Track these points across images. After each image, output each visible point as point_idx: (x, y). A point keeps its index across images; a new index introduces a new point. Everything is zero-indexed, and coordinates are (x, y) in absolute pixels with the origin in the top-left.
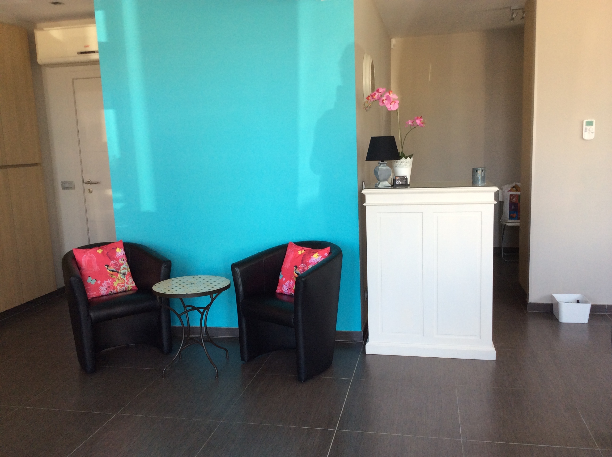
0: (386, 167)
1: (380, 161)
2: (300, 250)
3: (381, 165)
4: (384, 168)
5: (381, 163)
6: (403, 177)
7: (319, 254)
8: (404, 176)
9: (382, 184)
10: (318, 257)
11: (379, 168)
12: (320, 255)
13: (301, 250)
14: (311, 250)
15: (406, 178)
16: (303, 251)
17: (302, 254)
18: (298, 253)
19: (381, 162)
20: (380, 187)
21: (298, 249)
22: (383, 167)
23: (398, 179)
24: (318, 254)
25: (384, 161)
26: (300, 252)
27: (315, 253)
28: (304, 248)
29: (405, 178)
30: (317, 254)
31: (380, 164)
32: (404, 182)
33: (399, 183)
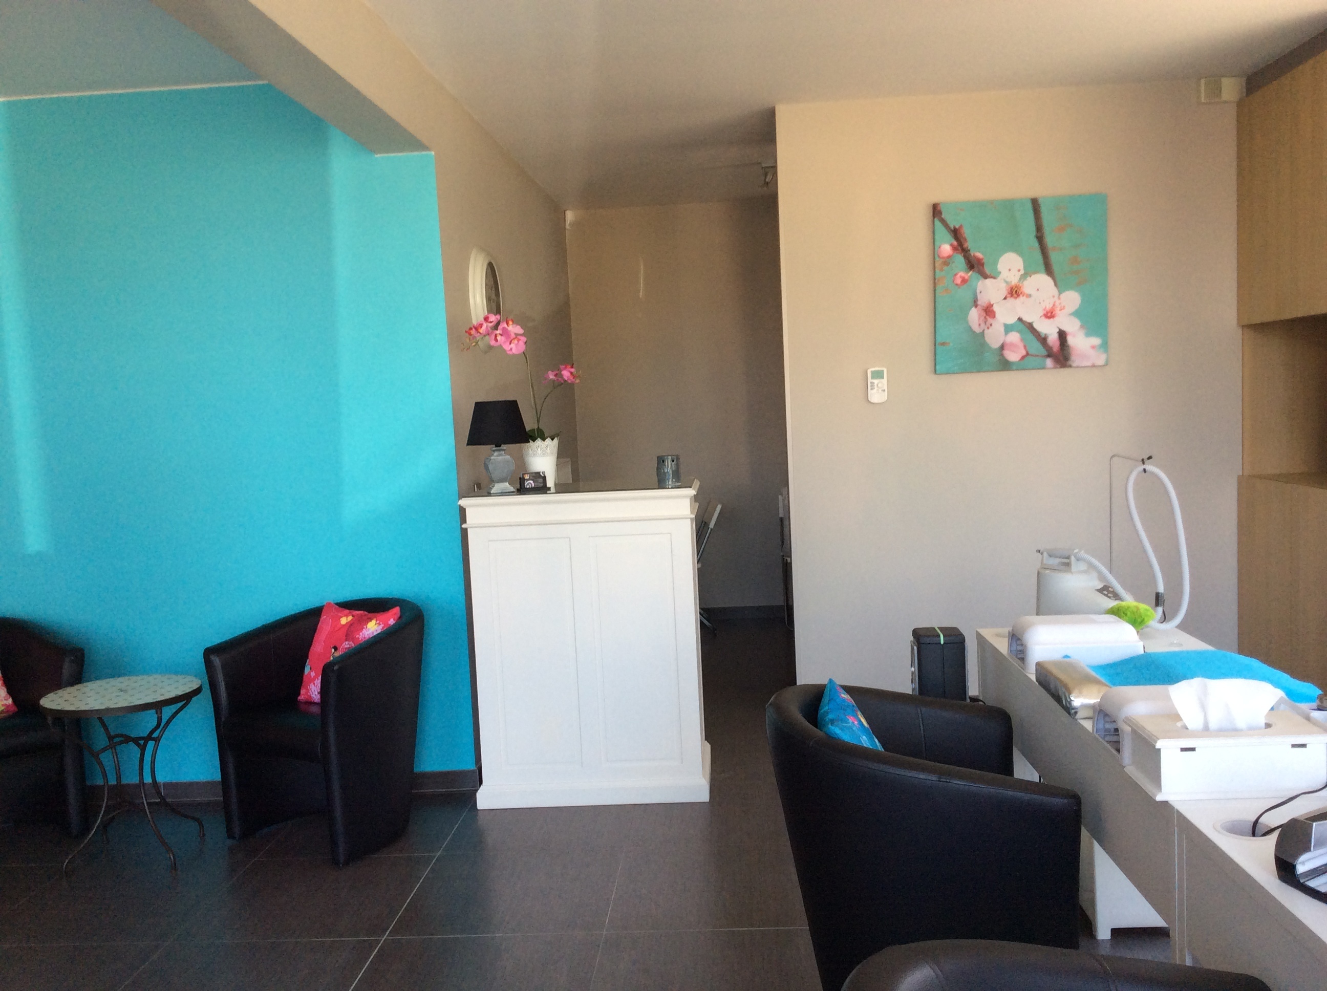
0: (504, 457)
1: (494, 446)
2: (345, 616)
3: (496, 454)
4: (500, 458)
5: (494, 449)
6: (538, 475)
7: (378, 622)
8: (540, 473)
9: (497, 488)
10: (376, 627)
11: (492, 458)
12: (381, 623)
13: (347, 616)
14: (365, 615)
15: (543, 475)
16: (350, 618)
17: (347, 623)
18: (340, 621)
19: (496, 446)
20: (493, 493)
21: (340, 614)
22: (497, 456)
23: (528, 478)
24: (376, 621)
25: (500, 446)
26: (344, 621)
27: (370, 619)
28: (352, 611)
29: (541, 475)
30: (374, 622)
31: (494, 451)
32: (540, 483)
33: (530, 485)
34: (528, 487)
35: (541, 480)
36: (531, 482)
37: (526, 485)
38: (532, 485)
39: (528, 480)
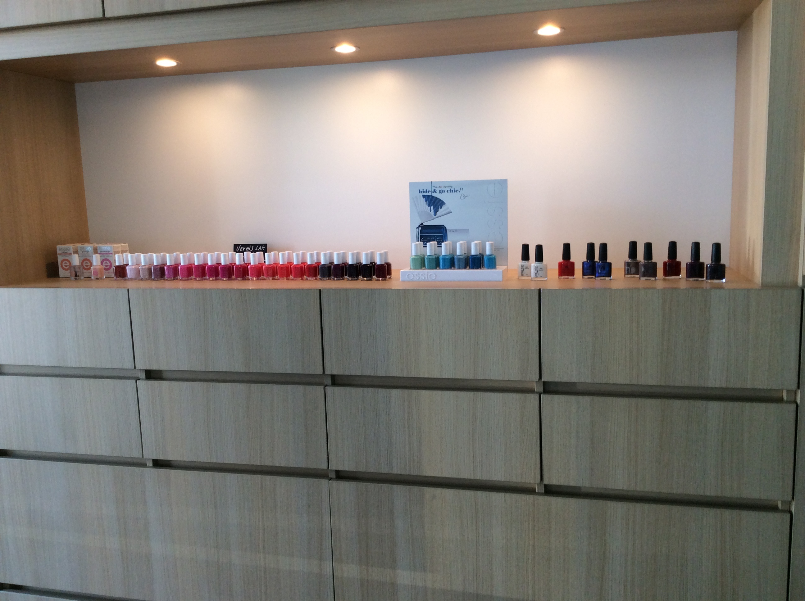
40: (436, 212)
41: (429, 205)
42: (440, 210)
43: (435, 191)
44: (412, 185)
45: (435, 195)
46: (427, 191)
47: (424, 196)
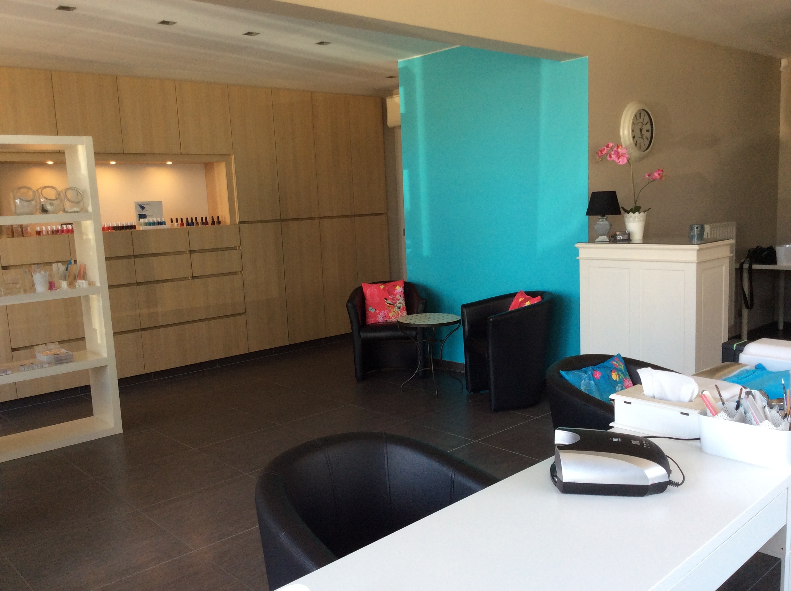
0: (604, 222)
4: (602, 222)
6: (624, 233)
8: (629, 232)
9: (599, 239)
11: (598, 222)
12: (532, 302)
14: (530, 298)
16: (523, 299)
17: (521, 301)
19: (601, 216)
20: (598, 242)
21: (522, 296)
25: (603, 216)
28: (526, 295)
29: (626, 233)
30: (529, 302)
31: (599, 219)
32: (626, 237)
33: (620, 238)
34: (618, 239)
35: (626, 236)
36: (621, 236)
37: (617, 238)
38: (621, 238)
39: (618, 235)
40: (143, 210)
41: (141, 208)
42: (144, 210)
43: (142, 204)
44: (136, 202)
45: (142, 205)
46: (140, 204)
47: (139, 206)
